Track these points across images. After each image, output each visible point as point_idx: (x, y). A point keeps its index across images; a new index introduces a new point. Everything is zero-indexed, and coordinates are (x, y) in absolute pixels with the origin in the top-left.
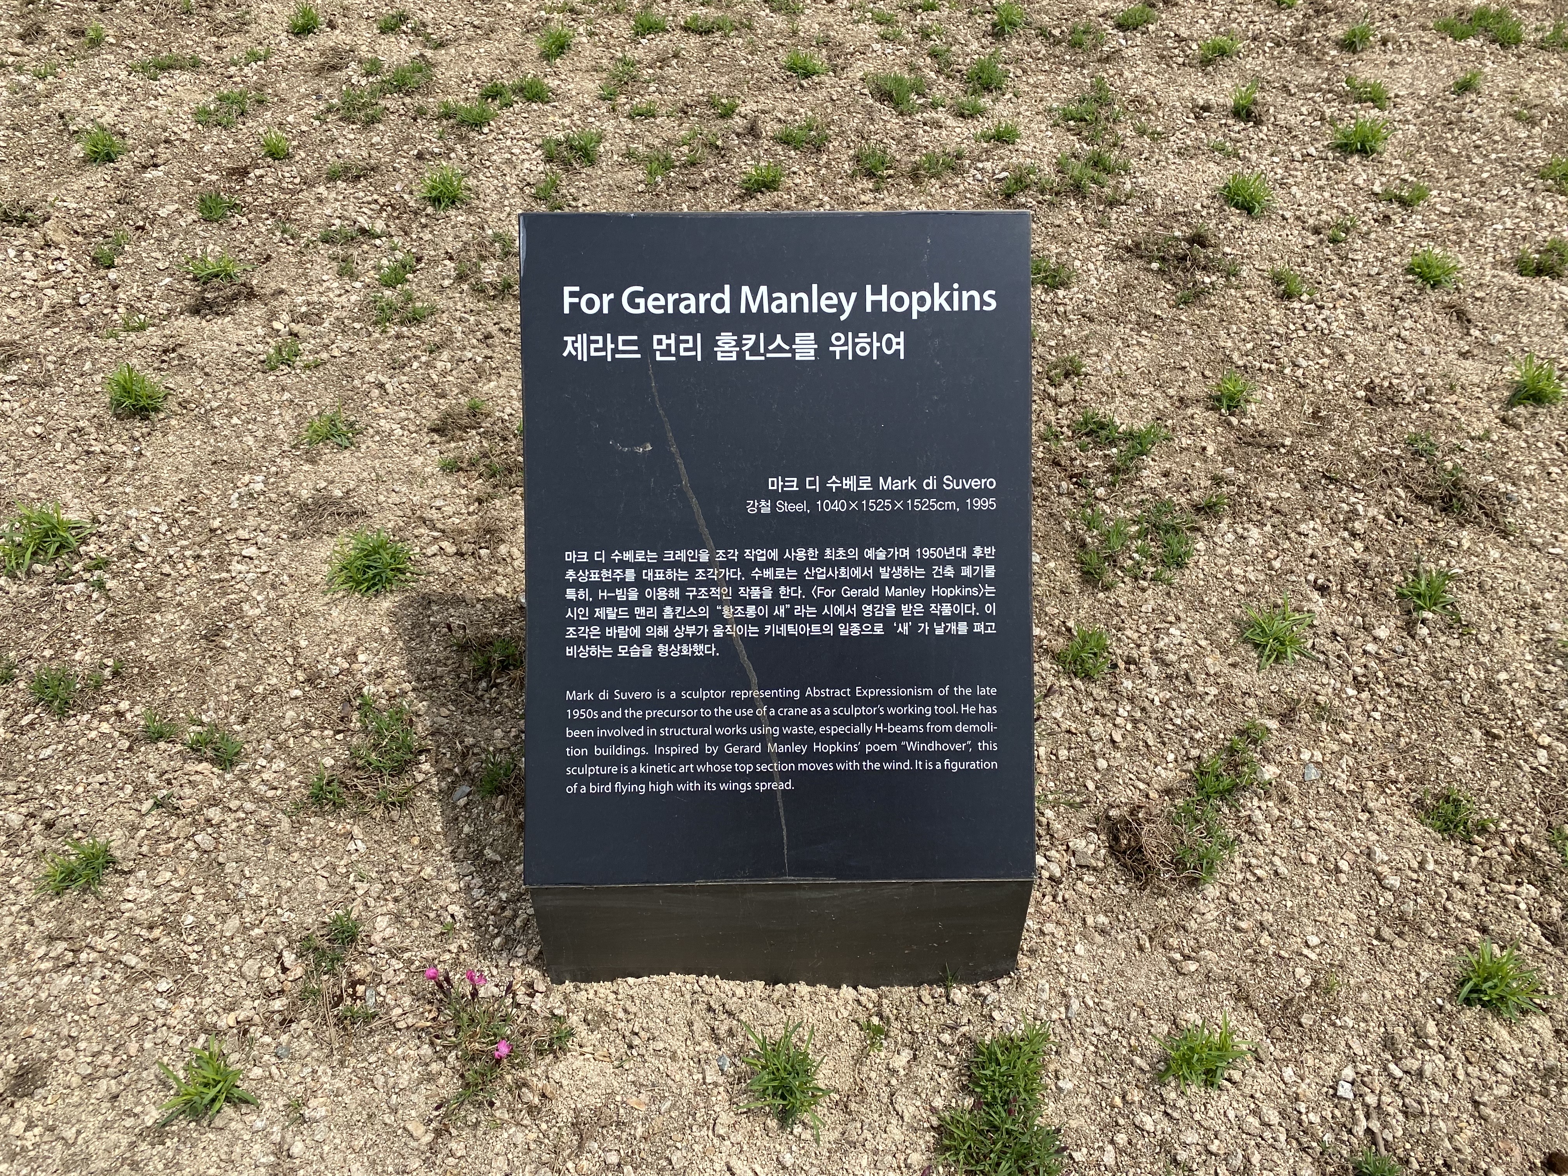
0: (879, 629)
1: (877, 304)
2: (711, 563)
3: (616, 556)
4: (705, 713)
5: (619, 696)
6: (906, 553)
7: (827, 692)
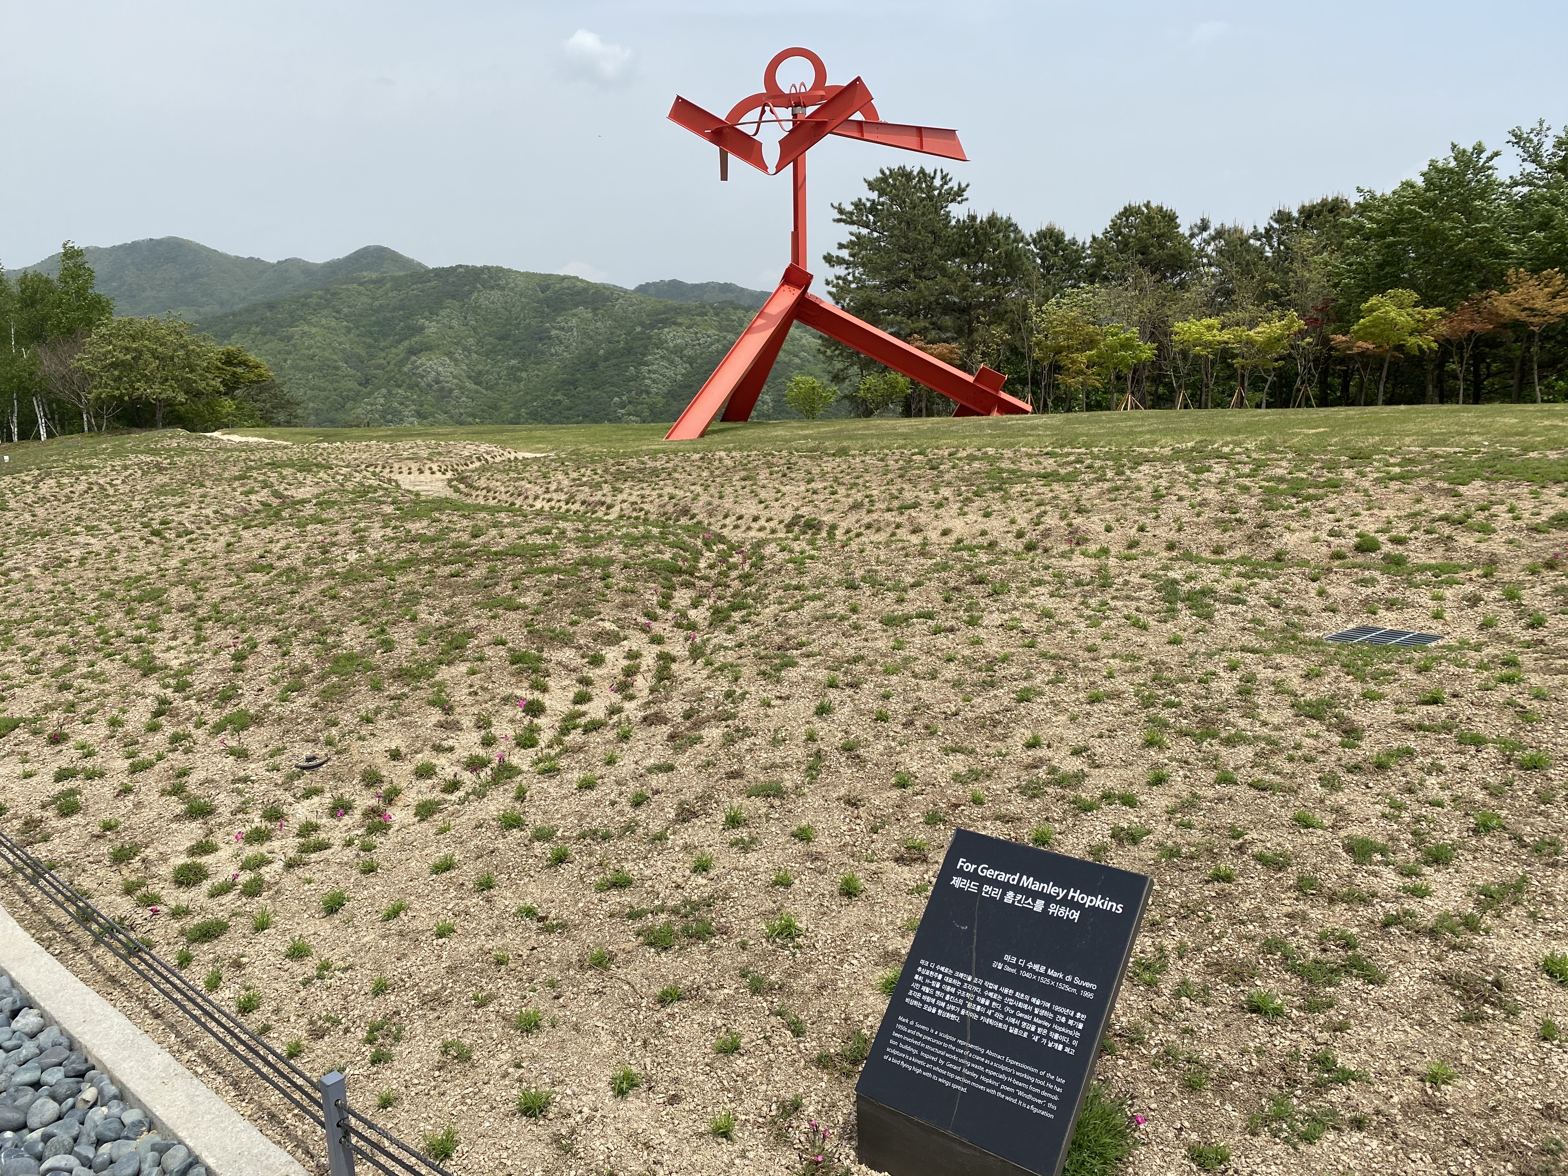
0: (1025, 1035)
1: (1073, 897)
2: (971, 983)
3: (938, 967)
4: (945, 1045)
5: (918, 1026)
6: (1049, 1005)
7: (994, 1055)
